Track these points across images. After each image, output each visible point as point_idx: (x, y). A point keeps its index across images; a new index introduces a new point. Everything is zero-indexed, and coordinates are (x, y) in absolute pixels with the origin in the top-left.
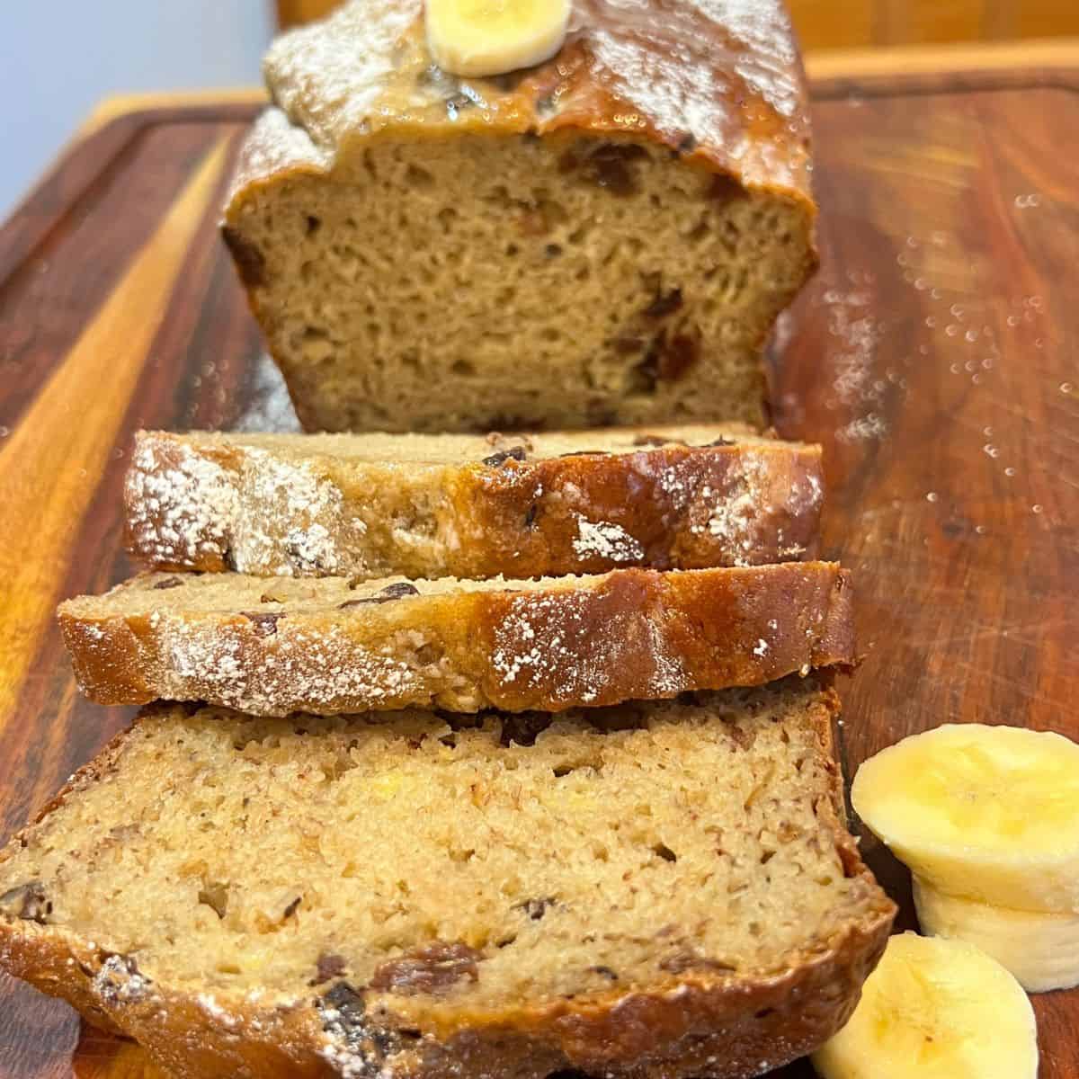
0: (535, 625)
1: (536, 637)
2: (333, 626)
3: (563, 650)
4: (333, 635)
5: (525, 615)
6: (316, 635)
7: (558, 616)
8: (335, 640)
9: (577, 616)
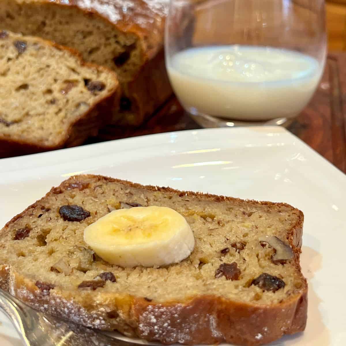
0: (156, 317)
1: (157, 322)
2: (72, 298)
3: (169, 327)
4: (72, 302)
5: (152, 313)
6: (65, 301)
7: (167, 315)
8: (72, 304)
9: (176, 315)
